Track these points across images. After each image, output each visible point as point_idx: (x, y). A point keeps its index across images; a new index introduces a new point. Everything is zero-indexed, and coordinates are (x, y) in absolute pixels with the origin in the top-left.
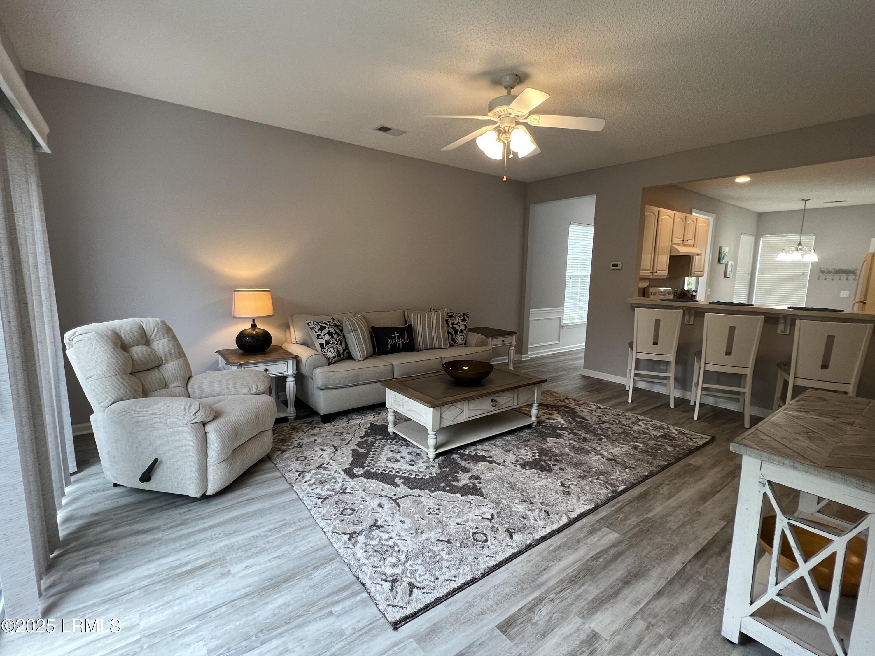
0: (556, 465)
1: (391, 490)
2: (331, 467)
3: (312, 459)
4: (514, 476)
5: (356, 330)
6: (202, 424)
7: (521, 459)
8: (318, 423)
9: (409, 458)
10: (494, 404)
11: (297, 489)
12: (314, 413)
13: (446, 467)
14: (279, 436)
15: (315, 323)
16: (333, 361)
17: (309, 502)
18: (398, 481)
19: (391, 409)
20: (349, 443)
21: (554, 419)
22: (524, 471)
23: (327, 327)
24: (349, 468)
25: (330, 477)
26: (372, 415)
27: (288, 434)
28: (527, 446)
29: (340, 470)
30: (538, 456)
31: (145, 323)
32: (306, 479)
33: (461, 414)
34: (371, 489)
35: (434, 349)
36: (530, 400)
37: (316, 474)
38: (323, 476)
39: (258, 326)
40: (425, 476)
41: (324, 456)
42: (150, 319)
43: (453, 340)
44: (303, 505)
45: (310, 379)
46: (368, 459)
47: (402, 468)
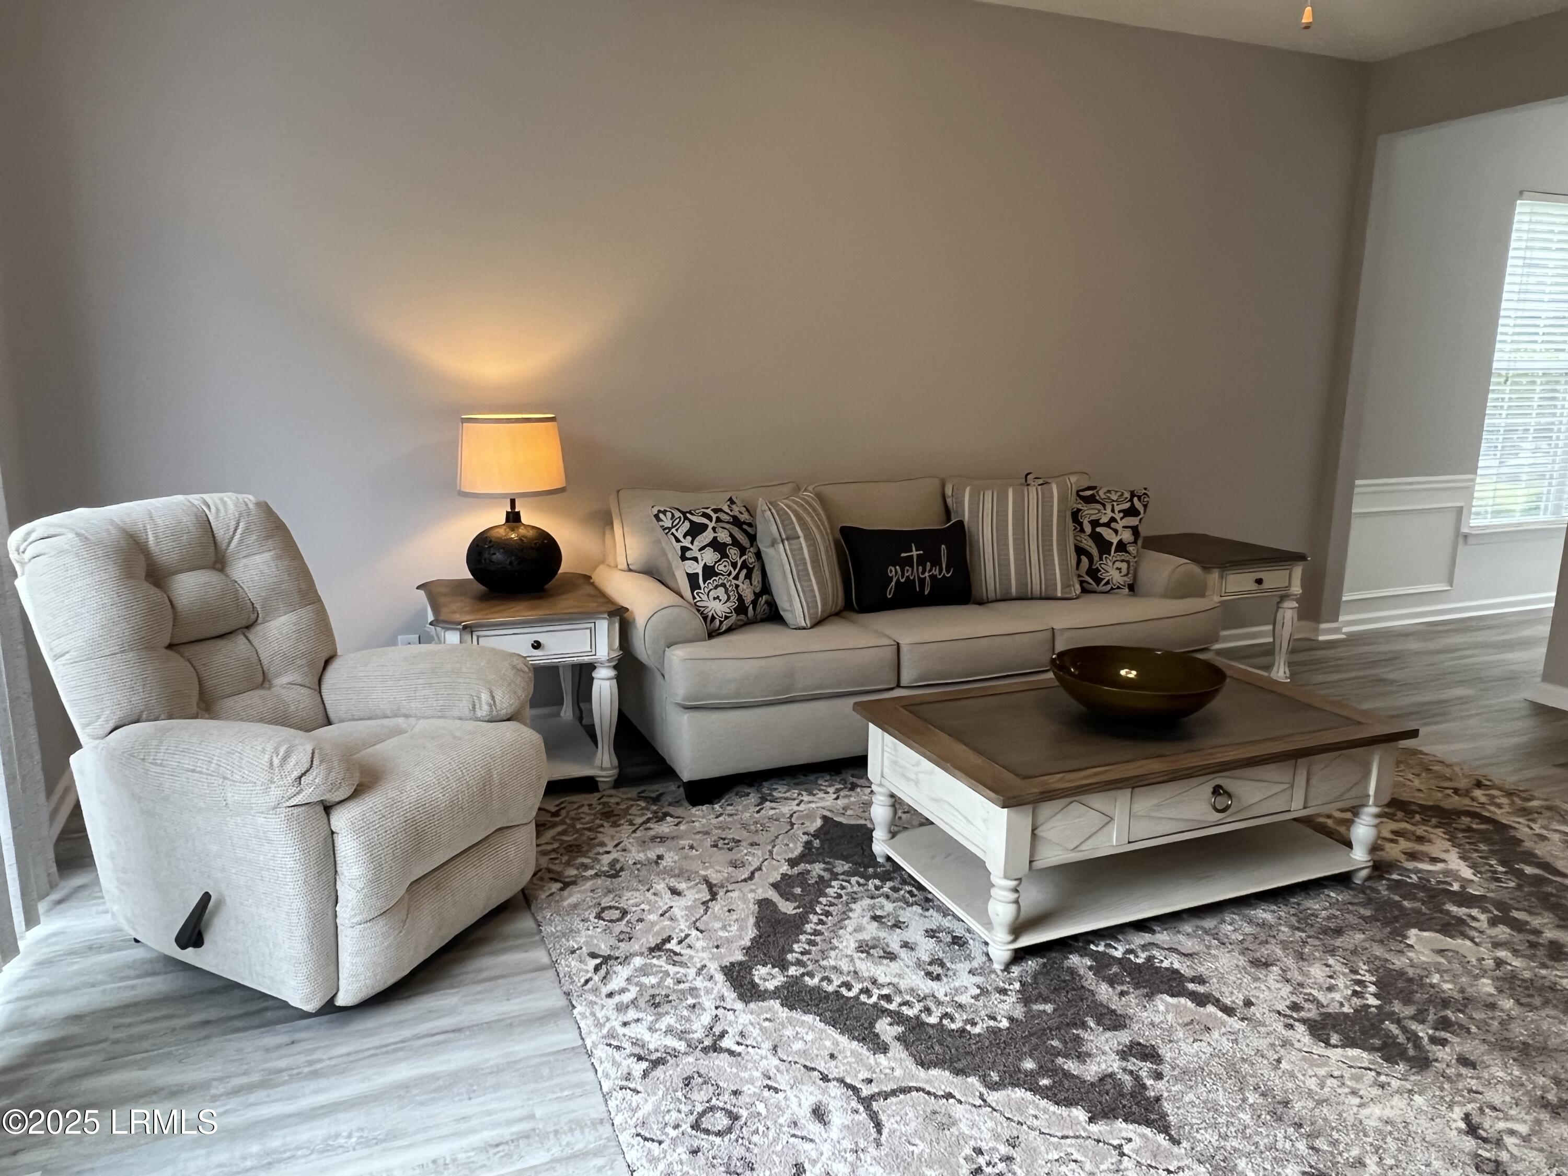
0: (1443, 1042)
1: (860, 1060)
2: (689, 951)
3: (640, 920)
4: (1284, 1065)
5: (792, 537)
6: (320, 809)
7: (1315, 1000)
8: (676, 803)
9: (926, 948)
10: (1222, 802)
11: (584, 1016)
12: (666, 771)
13: (1046, 1000)
14: (564, 833)
15: (677, 514)
16: (724, 628)
17: (607, 1065)
18: (885, 1029)
19: (881, 785)
20: (751, 877)
21: (1434, 860)
22: (1320, 1049)
23: (711, 525)
24: (741, 963)
25: (682, 986)
26: (831, 790)
27: (589, 829)
28: (1332, 952)
29: (713, 967)
30: (1376, 996)
31: (212, 507)
32: (616, 983)
33: (1105, 830)
34: (798, 1046)
35: (1032, 599)
36: (1353, 793)
37: (644, 971)
38: (662, 980)
39: (524, 519)
40: (974, 1024)
41: (677, 912)
42: (230, 498)
43: (1094, 573)
44: (591, 1074)
45: (659, 676)
46: (803, 938)
47: (903, 985)
